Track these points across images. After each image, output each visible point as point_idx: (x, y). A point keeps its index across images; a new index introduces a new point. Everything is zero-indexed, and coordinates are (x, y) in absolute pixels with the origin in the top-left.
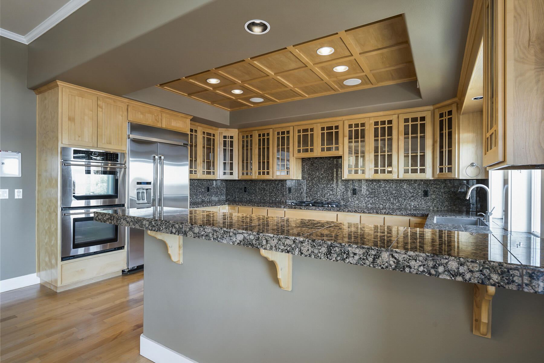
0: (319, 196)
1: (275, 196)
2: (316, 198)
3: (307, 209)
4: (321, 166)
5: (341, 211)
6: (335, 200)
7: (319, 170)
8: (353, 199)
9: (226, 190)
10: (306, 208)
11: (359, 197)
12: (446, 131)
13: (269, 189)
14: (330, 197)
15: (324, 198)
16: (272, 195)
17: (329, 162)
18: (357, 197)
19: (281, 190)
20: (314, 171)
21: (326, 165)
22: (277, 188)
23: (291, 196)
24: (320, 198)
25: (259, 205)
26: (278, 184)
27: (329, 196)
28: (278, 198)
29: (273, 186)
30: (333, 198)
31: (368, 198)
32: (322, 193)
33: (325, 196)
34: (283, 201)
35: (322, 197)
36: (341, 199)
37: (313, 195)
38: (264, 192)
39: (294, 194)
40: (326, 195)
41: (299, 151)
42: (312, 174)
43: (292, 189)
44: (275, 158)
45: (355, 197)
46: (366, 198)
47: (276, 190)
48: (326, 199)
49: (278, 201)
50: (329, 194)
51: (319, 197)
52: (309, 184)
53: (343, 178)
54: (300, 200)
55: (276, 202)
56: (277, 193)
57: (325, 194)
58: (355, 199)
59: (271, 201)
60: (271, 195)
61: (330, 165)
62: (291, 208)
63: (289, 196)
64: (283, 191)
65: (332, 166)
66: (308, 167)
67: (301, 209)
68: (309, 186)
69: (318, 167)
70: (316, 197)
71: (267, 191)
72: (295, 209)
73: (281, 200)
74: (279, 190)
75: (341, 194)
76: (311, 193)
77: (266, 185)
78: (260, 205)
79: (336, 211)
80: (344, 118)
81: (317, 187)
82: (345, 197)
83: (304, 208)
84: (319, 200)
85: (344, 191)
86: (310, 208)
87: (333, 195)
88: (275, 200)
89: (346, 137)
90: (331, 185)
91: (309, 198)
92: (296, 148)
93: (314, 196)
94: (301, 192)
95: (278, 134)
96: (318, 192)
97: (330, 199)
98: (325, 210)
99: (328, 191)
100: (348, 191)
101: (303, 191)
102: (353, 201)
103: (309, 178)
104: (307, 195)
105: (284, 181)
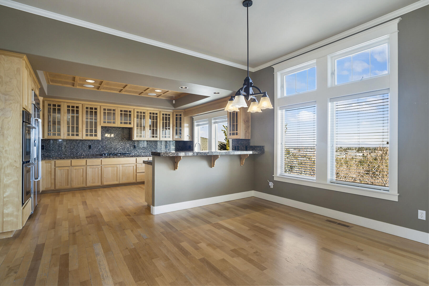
0: (112, 150)
1: (76, 151)
4: (114, 132)
8: (134, 151)
12: (178, 122)
13: (70, 147)
14: (120, 150)
15: (116, 151)
16: (73, 151)
17: (119, 130)
18: (136, 149)
19: (82, 147)
21: (117, 132)
22: (78, 145)
26: (79, 143)
28: (79, 153)
29: (74, 144)
33: (117, 150)
36: (127, 151)
39: (94, 149)
41: (104, 122)
43: (92, 146)
44: (84, 125)
45: (135, 150)
46: (141, 150)
47: (77, 147)
48: (117, 152)
50: (119, 149)
52: (105, 143)
53: (134, 139)
55: (77, 155)
57: (117, 149)
58: (135, 151)
59: (72, 155)
60: (72, 151)
62: (107, 158)
63: (89, 151)
64: (84, 148)
66: (105, 132)
68: (106, 144)
69: (112, 132)
71: (68, 148)
73: (82, 154)
74: (80, 147)
75: (127, 148)
76: (107, 148)
77: (66, 144)
80: (134, 107)
81: (111, 145)
82: (129, 150)
85: (129, 147)
88: (76, 154)
89: (135, 117)
90: (120, 144)
92: (102, 120)
93: (109, 150)
94: (99, 148)
95: (87, 108)
100: (131, 146)
101: (101, 147)
102: (134, 152)
103: (105, 139)
104: (104, 149)
105: (85, 140)
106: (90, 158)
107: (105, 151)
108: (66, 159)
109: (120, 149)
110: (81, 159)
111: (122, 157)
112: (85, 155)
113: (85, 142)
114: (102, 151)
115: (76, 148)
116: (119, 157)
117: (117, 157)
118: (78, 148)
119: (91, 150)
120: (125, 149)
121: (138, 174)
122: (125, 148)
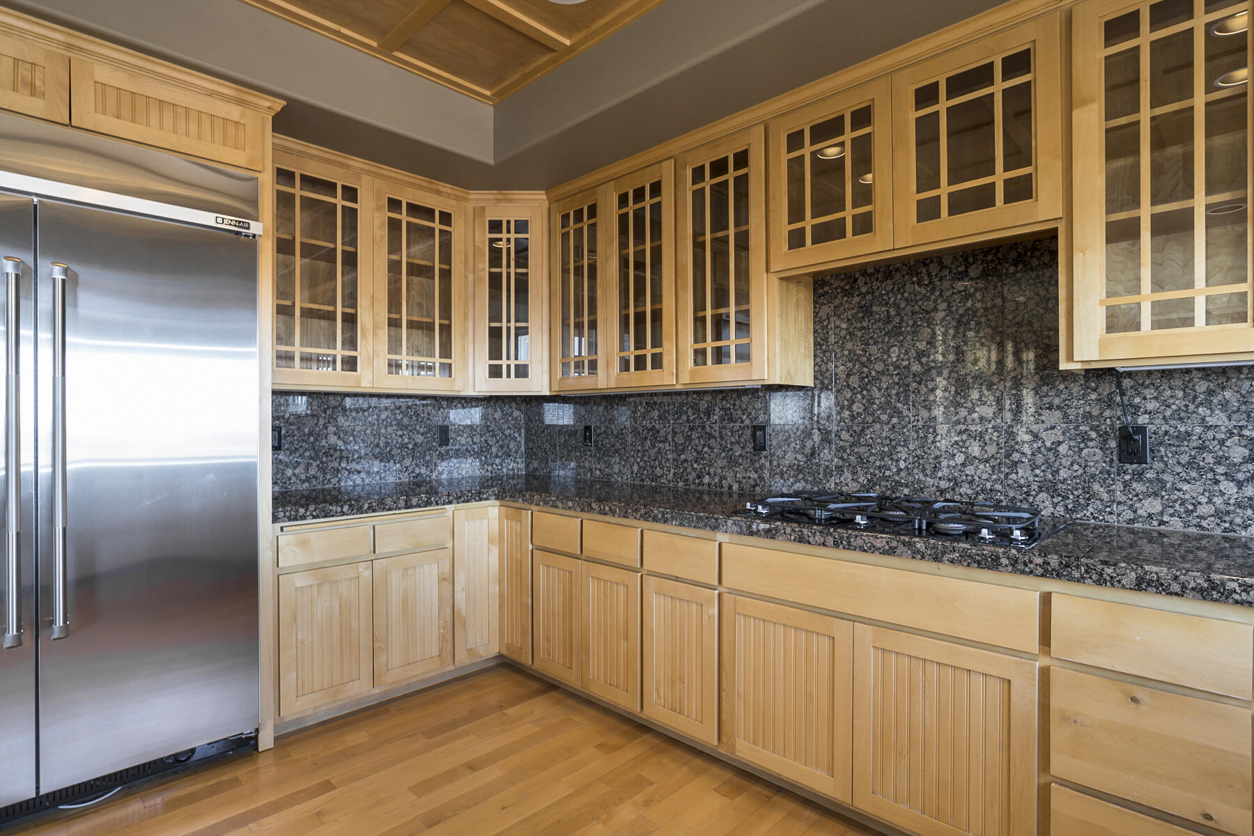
0: (902, 465)
1: (696, 462)
2: (887, 479)
3: (836, 545)
4: (913, 313)
5: (1076, 574)
6: (998, 487)
7: (901, 334)
8: (1119, 486)
9: (527, 440)
10: (830, 540)
11: (1166, 477)
13: (675, 433)
14: (970, 470)
15: (933, 476)
16: (685, 461)
17: (960, 285)
18: (1150, 475)
19: (722, 438)
20: (876, 343)
21: (942, 306)
22: (703, 428)
23: (767, 464)
24: (911, 479)
25: (607, 508)
26: (708, 413)
27: (963, 465)
28: (709, 474)
29: (688, 421)
30: (985, 476)
31: (1240, 484)
32: (919, 452)
33: (936, 468)
34: (730, 487)
35: (924, 470)
36: (1035, 486)
37: (872, 459)
38: (654, 446)
39: (781, 453)
40: (944, 463)
41: (796, 240)
42: (864, 359)
43: (769, 430)
44: (686, 291)
45: (1139, 476)
46: (1228, 487)
47: (699, 438)
48: (944, 484)
49: (709, 485)
50: (960, 458)
51: (903, 474)
52: (850, 408)
53: (1070, 358)
54: (806, 481)
55: (700, 488)
56: (706, 449)
57: (938, 457)
58: (1138, 487)
59: (680, 484)
60: (683, 457)
61: (969, 304)
62: (751, 534)
63: (757, 465)
64: (732, 443)
65: (979, 305)
66: (844, 326)
67: (801, 539)
68: (853, 418)
69: (897, 319)
70: (887, 473)
71: (666, 440)
72: (773, 538)
73: (720, 481)
74: (715, 437)
75: (1039, 459)
76: (862, 450)
77: (660, 417)
78: (610, 509)
79: (1040, 571)
81: (895, 420)
82: (1063, 474)
83: (818, 538)
84: (907, 486)
85: (1059, 443)
86: (859, 542)
87: (987, 461)
88: (697, 481)
89: (1088, 105)
90: (971, 411)
91: (854, 473)
92: (783, 227)
94: (809, 444)
95: (698, 174)
96: (900, 449)
97: (971, 482)
98: (952, 561)
99: (956, 443)
100: (1085, 438)
101: (823, 440)
102: (1120, 496)
103: (848, 375)
104: (842, 458)
105: (735, 396)
106: (655, 519)
107: (847, 475)
108: (560, 504)
109: (969, 460)
110: (614, 516)
111: (873, 549)
112: (735, 487)
113: (738, 402)
114: (828, 473)
115: (697, 441)
116: (849, 547)
117: (824, 544)
118: (704, 446)
119: (763, 461)
120: (1015, 464)
121: (1060, 799)
122: (1016, 456)
